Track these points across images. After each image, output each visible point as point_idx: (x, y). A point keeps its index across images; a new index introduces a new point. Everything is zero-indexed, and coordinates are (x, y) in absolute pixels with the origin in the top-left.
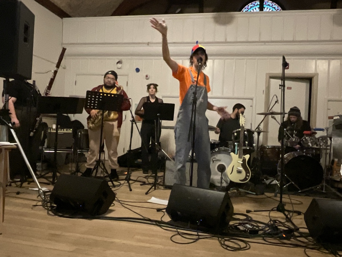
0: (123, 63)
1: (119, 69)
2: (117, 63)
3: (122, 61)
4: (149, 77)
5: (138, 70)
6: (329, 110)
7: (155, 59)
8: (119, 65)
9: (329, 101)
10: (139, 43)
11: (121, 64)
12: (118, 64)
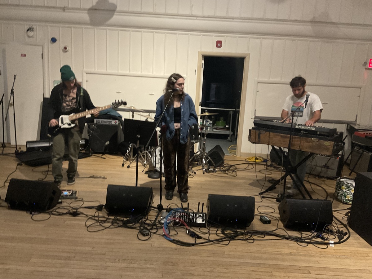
0: (35, 31)
1: (31, 37)
2: (28, 30)
3: (33, 28)
4: (68, 50)
5: (54, 40)
6: (258, 92)
7: (74, 27)
8: (31, 33)
9: (258, 83)
10: (53, 7)
11: (33, 31)
12: (28, 32)
